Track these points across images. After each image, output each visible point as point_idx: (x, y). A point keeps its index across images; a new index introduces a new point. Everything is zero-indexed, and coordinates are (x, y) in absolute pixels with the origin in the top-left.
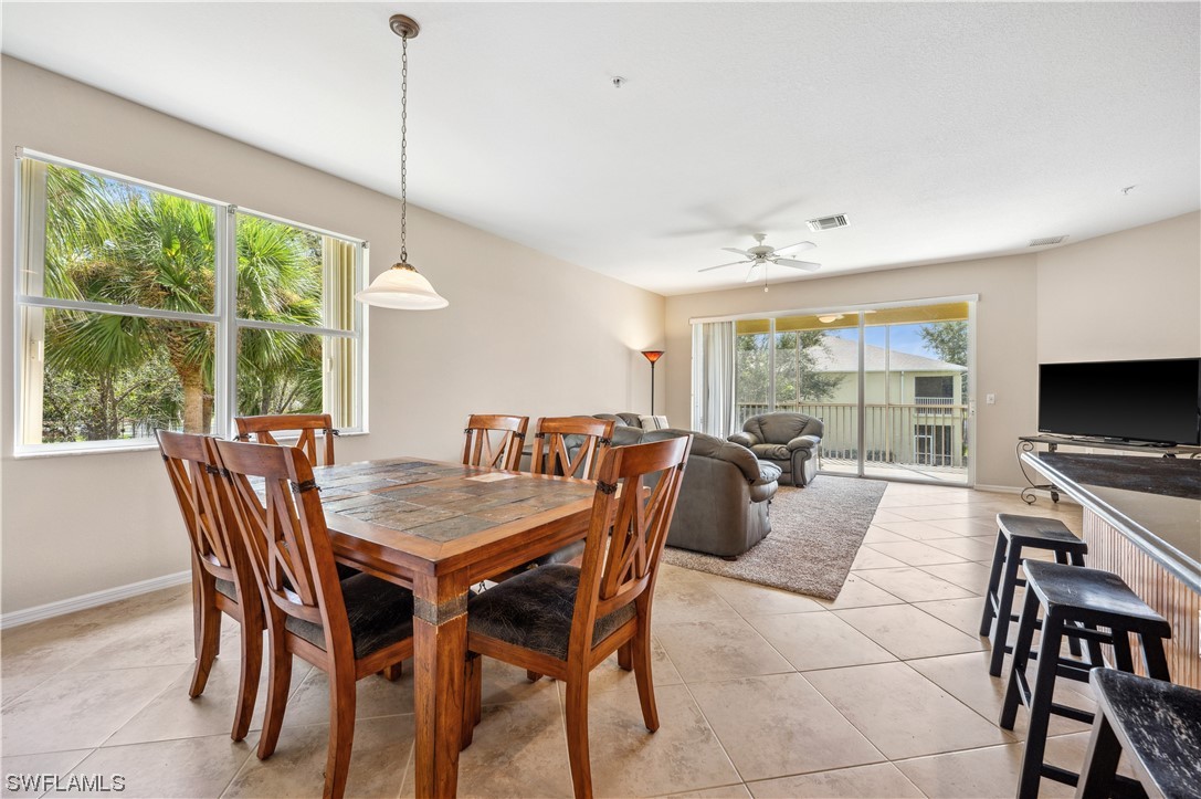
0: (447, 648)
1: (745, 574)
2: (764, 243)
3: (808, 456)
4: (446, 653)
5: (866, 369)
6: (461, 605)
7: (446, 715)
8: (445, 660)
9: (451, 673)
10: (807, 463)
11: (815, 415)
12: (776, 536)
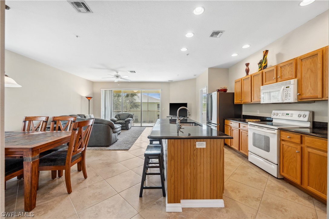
0: (34, 166)
1: (111, 149)
2: (118, 74)
3: (129, 123)
4: (34, 167)
5: (142, 102)
6: (38, 157)
7: (34, 181)
8: (34, 169)
9: (35, 171)
10: (129, 124)
11: (131, 113)
12: (120, 141)
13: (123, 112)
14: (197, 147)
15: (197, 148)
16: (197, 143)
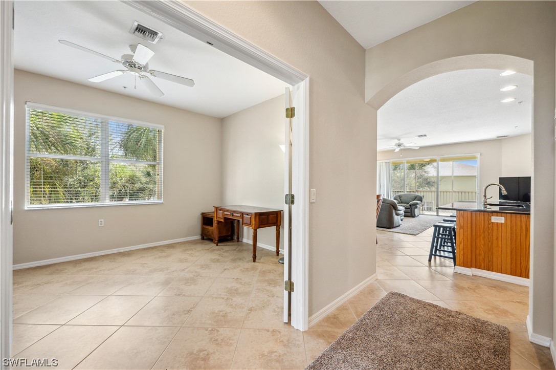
1: (393, 231)
2: (400, 142)
3: (416, 207)
5: (440, 175)
10: (416, 210)
11: (419, 194)
13: (406, 193)
14: (493, 221)
15: (493, 223)
16: (492, 217)
